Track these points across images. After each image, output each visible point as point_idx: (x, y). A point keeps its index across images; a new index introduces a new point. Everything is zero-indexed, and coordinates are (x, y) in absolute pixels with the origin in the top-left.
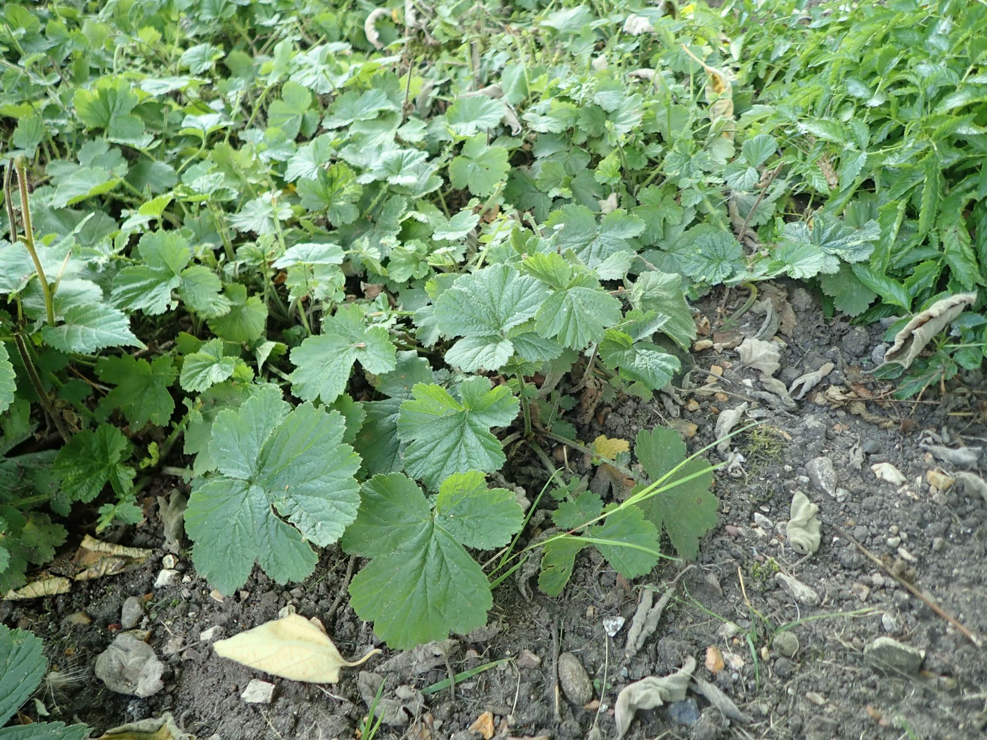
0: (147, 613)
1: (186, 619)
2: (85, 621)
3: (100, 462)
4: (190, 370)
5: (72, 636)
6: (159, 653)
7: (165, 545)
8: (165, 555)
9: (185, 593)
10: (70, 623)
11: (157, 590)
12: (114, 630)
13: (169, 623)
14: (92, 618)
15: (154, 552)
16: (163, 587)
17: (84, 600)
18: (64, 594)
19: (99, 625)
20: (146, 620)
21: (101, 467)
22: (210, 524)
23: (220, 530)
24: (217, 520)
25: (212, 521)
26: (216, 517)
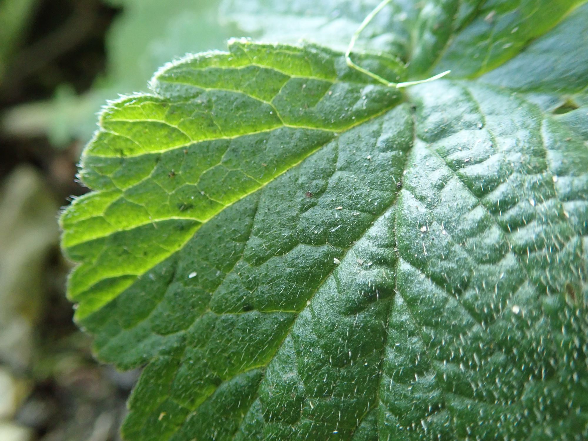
22: (215, 284)
23: (280, 315)
24: (260, 260)
25: (231, 266)
26: (254, 241)
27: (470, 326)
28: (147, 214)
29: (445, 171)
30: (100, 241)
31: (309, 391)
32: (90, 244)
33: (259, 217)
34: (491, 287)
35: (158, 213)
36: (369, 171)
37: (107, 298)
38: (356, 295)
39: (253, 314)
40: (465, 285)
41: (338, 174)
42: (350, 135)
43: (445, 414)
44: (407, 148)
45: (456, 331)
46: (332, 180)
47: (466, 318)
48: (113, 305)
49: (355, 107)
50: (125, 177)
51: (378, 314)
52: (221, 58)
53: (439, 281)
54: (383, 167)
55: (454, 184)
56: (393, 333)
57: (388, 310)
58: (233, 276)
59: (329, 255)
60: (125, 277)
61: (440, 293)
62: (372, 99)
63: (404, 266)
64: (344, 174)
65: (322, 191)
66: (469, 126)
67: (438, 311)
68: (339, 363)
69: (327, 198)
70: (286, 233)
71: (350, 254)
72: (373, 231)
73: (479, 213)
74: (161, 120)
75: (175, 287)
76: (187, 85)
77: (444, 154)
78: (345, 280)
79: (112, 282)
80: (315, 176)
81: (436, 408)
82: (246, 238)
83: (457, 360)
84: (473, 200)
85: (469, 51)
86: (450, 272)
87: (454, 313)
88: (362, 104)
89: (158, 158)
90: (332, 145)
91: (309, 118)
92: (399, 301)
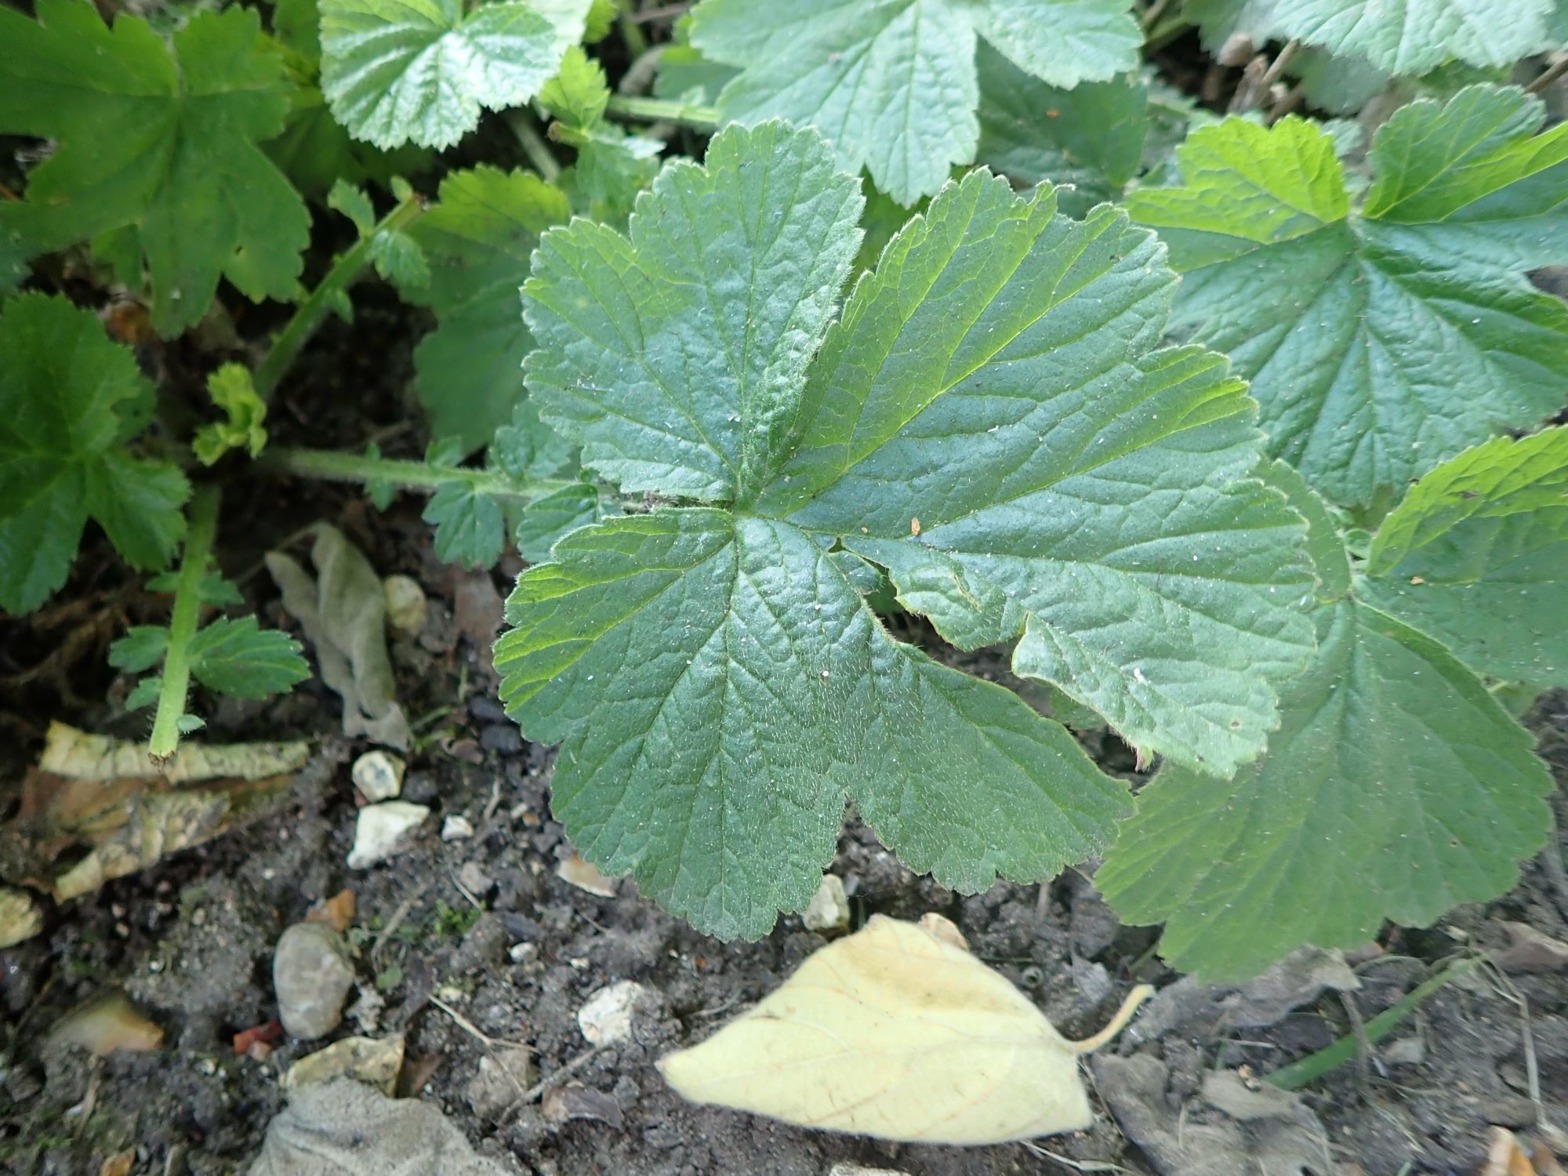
0: (365, 970)
1: (509, 973)
2: (143, 1038)
3: (39, 453)
4: (360, 56)
5: (102, 1098)
6: (457, 1108)
7: (352, 724)
8: (356, 755)
9: (473, 879)
10: (83, 1053)
11: (362, 874)
12: (258, 1051)
13: (452, 993)
14: (163, 1019)
15: (314, 749)
16: (379, 865)
17: (102, 951)
18: (21, 945)
19: (199, 1045)
20: (369, 998)
21: (49, 471)
22: (608, 683)
23: (655, 701)
24: (637, 665)
25: (617, 670)
26: (631, 652)
27: (771, 700)
28: (554, 639)
29: (757, 598)
30: (521, 659)
31: (676, 747)
32: (514, 661)
33: (634, 635)
34: (781, 677)
35: (562, 638)
36: (706, 598)
37: (528, 697)
38: (702, 685)
39: (636, 701)
40: (769, 676)
41: (685, 604)
42: (693, 572)
43: (759, 752)
44: (734, 579)
45: (764, 704)
46: (682, 607)
47: (770, 695)
48: (533, 701)
49: (696, 552)
50: (537, 617)
51: (717, 696)
52: (597, 529)
53: (754, 674)
54: (717, 595)
55: (763, 607)
56: (728, 707)
57: (724, 693)
58: (619, 676)
59: (685, 659)
60: (540, 682)
61: (755, 681)
62: (707, 545)
63: (733, 664)
64: (690, 601)
65: (676, 614)
66: (773, 563)
67: (753, 692)
68: (695, 729)
69: (680, 620)
70: (653, 646)
71: (698, 657)
72: (712, 641)
73: (777, 628)
74: (560, 577)
75: (579, 686)
76: (575, 550)
77: (758, 584)
78: (696, 675)
79: (532, 686)
80: (670, 605)
81: (753, 750)
82: (625, 651)
83: (764, 721)
84: (773, 619)
85: (777, 499)
86: (760, 668)
87: (762, 693)
88: (700, 549)
89: (558, 601)
90: (681, 579)
91: (662, 564)
92: (731, 686)
